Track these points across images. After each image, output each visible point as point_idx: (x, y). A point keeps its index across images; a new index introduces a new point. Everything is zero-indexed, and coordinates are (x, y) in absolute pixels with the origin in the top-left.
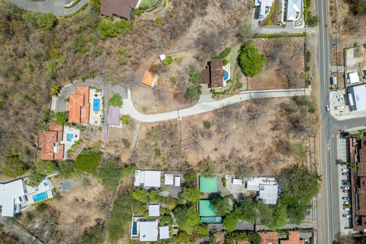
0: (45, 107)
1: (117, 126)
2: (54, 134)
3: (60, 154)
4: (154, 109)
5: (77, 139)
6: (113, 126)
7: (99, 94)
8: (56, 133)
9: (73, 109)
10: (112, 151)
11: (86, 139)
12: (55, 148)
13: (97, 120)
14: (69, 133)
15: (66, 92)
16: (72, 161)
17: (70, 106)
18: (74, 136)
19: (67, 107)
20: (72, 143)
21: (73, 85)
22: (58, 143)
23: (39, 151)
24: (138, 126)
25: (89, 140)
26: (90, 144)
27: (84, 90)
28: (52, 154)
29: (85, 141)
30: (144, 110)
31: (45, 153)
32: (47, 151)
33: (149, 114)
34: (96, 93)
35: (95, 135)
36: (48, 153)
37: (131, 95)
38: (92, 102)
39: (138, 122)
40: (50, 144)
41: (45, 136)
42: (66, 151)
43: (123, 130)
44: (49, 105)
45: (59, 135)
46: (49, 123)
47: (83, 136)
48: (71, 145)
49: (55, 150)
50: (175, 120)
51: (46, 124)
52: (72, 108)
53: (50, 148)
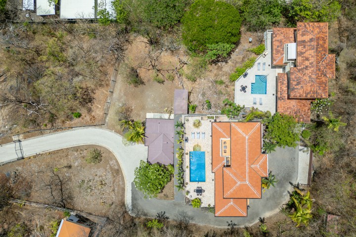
0: (325, 160)
1: (157, 116)
2: (299, 92)
3: (281, 41)
4: (76, 159)
5: (241, 82)
6: (166, 116)
7: (193, 195)
8: (292, 95)
9: (250, 159)
10: (166, 58)
11: (222, 83)
12: (292, 55)
13: (196, 130)
14: (263, 96)
15: (275, 197)
16: (252, 29)
17: (257, 166)
18: (249, 89)
19: (267, 163)
20: (252, 72)
21: (257, 214)
22: (287, 69)
23: (334, 46)
24: (112, 117)
25: (216, 82)
26: (215, 72)
27: (226, 207)
28: (299, 38)
29: (224, 78)
30: (97, 155)
31: (318, 38)
32: (314, 43)
33: (87, 147)
34: (199, 197)
35: (204, 95)
36: (311, 40)
37: (123, 190)
38: (209, 175)
39: (111, 128)
40: (307, 63)
41: (321, 83)
42: (268, 52)
43: (143, 108)
44: (316, 165)
45: (285, 89)
46: (311, 117)
47: (228, 90)
48: (255, 67)
49: (292, 50)
50: (28, 135)
51: (318, 116)
52: (253, 161)
53: (306, 55)
